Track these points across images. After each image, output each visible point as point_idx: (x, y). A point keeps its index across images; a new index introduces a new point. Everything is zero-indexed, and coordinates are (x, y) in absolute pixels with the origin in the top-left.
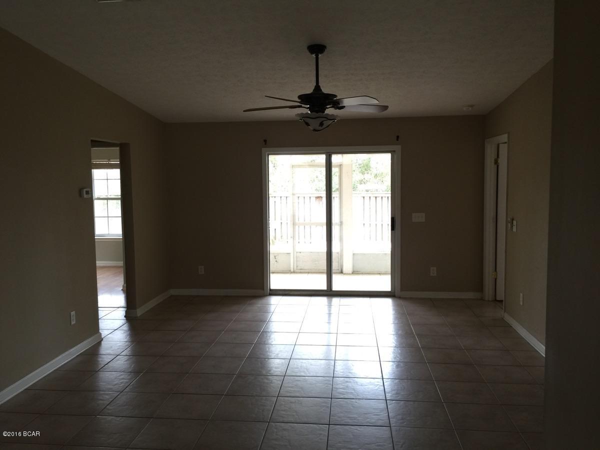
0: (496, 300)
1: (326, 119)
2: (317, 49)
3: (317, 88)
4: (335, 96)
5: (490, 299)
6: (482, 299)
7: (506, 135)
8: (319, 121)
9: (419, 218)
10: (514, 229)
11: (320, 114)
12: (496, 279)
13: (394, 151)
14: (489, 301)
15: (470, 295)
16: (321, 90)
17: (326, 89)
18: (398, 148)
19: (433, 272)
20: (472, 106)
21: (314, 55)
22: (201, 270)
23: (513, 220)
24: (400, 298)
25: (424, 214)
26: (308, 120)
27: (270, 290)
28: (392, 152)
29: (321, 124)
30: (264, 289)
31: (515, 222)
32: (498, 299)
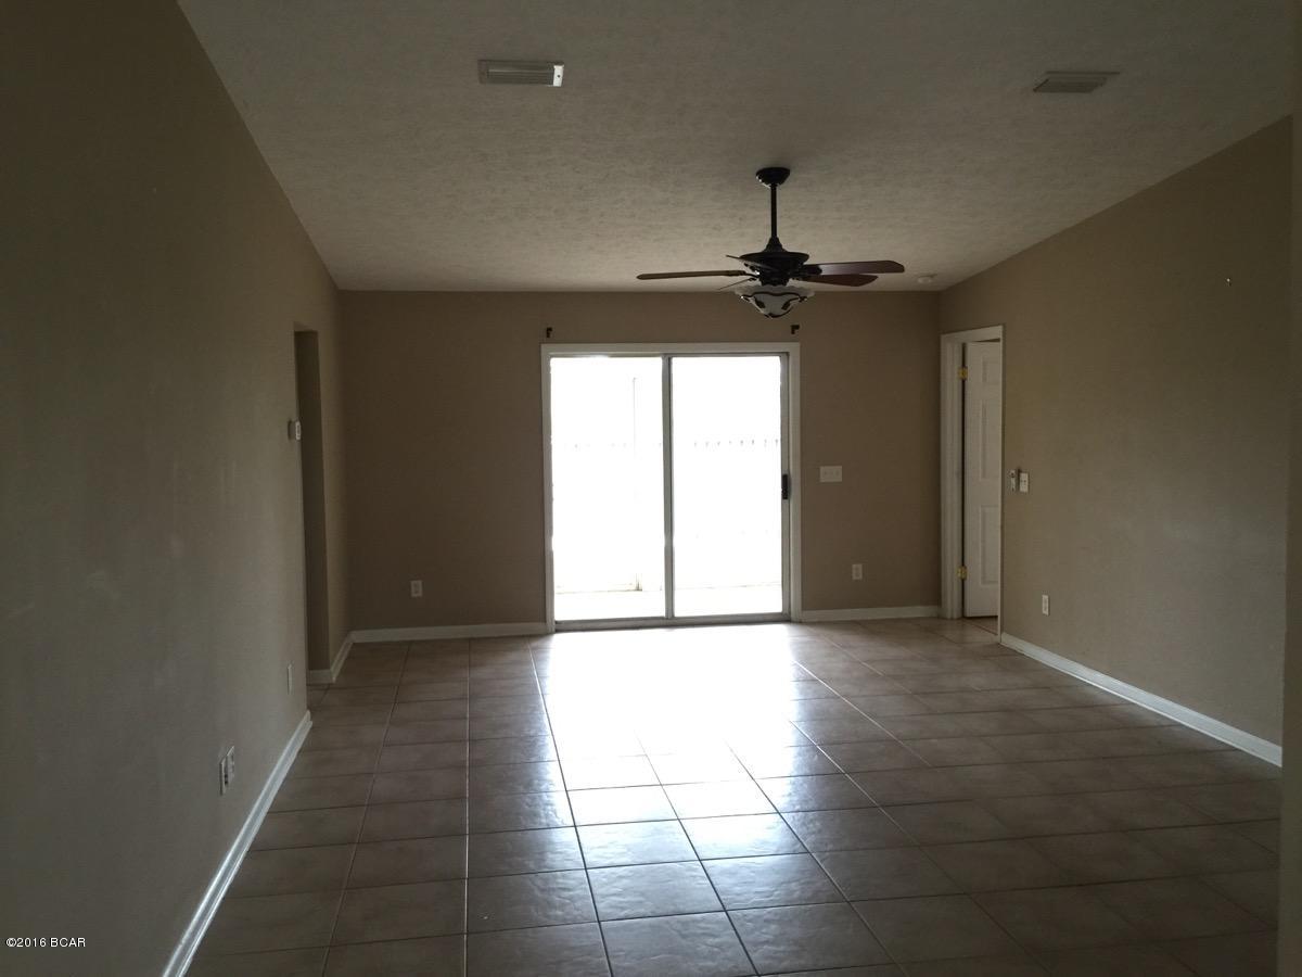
0: (964, 617)
1: (794, 296)
2: (774, 176)
3: (774, 242)
4: (806, 257)
5: (955, 616)
6: (940, 617)
7: (1000, 328)
8: (781, 301)
9: (831, 474)
10: (1024, 488)
11: (778, 288)
12: (963, 581)
13: (787, 354)
14: (952, 619)
15: (918, 611)
16: (781, 246)
17: (789, 245)
18: (794, 348)
19: (857, 571)
20: (932, 276)
21: (768, 186)
22: (417, 589)
23: (1019, 472)
24: (800, 622)
25: (839, 468)
26: (761, 298)
27: (556, 622)
28: (784, 356)
29: (786, 306)
30: (545, 622)
31: (1024, 477)
32: (968, 615)
